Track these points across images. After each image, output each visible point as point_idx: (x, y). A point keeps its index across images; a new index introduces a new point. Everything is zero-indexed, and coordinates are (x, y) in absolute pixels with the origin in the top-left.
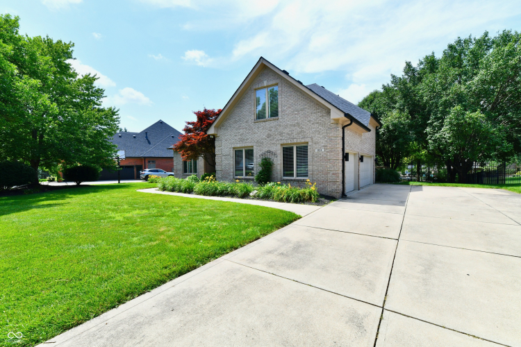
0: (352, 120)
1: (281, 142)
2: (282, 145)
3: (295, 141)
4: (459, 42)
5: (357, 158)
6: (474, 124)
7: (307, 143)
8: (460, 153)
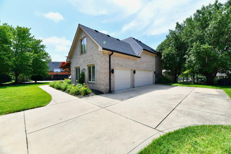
0: (113, 51)
1: (88, 64)
2: (88, 65)
3: (91, 64)
4: (204, 8)
5: (132, 72)
6: (206, 52)
7: (94, 64)
8: (202, 68)
